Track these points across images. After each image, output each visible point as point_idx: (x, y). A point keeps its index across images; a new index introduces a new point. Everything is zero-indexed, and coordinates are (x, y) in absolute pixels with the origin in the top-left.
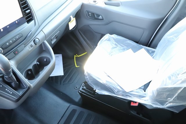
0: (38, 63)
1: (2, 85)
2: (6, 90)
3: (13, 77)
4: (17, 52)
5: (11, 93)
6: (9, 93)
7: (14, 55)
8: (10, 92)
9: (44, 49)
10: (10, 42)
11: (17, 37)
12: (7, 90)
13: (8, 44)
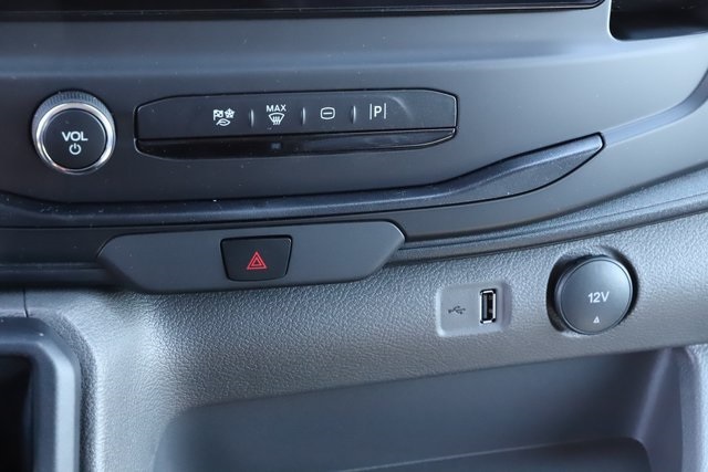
4: (257, 262)
7: (215, 276)
9: (640, 435)
11: (377, 110)
13: (224, 116)
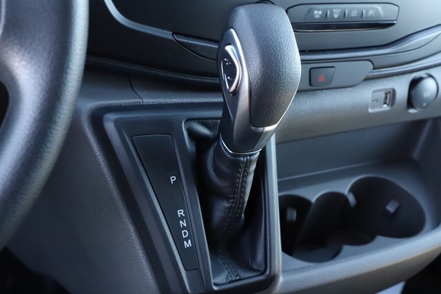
0: (351, 199)
1: (179, 177)
2: (181, 213)
3: (246, 174)
4: (322, 79)
5: (188, 244)
6: (179, 241)
8: (185, 234)
10: (332, 13)
12: (182, 219)
